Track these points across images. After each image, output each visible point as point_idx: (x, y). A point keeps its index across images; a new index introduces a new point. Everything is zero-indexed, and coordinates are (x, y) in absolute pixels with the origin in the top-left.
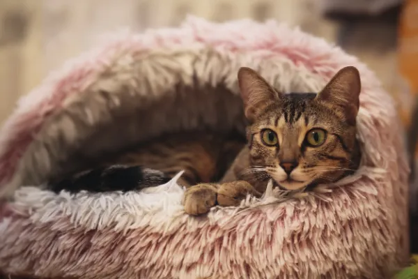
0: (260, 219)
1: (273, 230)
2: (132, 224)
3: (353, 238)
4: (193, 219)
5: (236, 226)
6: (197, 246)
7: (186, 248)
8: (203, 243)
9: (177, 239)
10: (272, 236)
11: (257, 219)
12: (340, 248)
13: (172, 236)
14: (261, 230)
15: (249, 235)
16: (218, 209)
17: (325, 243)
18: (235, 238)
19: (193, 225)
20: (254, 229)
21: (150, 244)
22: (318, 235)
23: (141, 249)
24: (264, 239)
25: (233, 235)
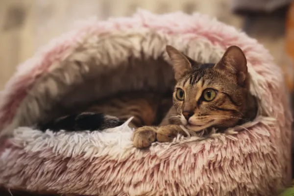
0: (186, 151)
1: (195, 160)
2: (96, 154)
3: (252, 166)
4: (139, 151)
5: (170, 156)
6: (142, 170)
7: (134, 171)
8: (146, 167)
9: (128, 165)
10: (195, 164)
11: (184, 152)
12: (243, 173)
13: (124, 163)
14: (187, 159)
15: (179, 162)
16: (157, 144)
17: (232, 169)
18: (168, 164)
19: (139, 155)
20: (182, 158)
21: (108, 168)
22: (227, 164)
23: (102, 171)
24: (189, 166)
25: (167, 162)
